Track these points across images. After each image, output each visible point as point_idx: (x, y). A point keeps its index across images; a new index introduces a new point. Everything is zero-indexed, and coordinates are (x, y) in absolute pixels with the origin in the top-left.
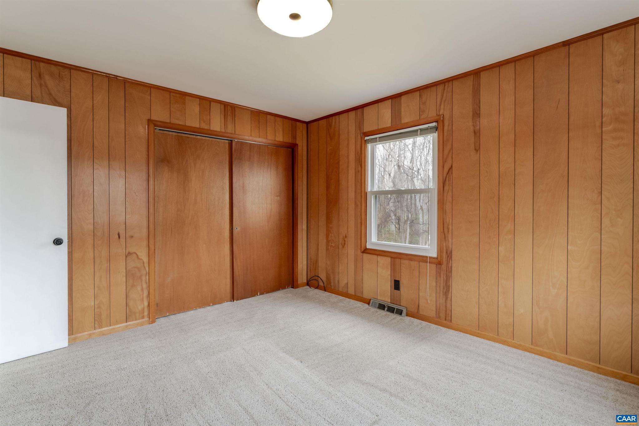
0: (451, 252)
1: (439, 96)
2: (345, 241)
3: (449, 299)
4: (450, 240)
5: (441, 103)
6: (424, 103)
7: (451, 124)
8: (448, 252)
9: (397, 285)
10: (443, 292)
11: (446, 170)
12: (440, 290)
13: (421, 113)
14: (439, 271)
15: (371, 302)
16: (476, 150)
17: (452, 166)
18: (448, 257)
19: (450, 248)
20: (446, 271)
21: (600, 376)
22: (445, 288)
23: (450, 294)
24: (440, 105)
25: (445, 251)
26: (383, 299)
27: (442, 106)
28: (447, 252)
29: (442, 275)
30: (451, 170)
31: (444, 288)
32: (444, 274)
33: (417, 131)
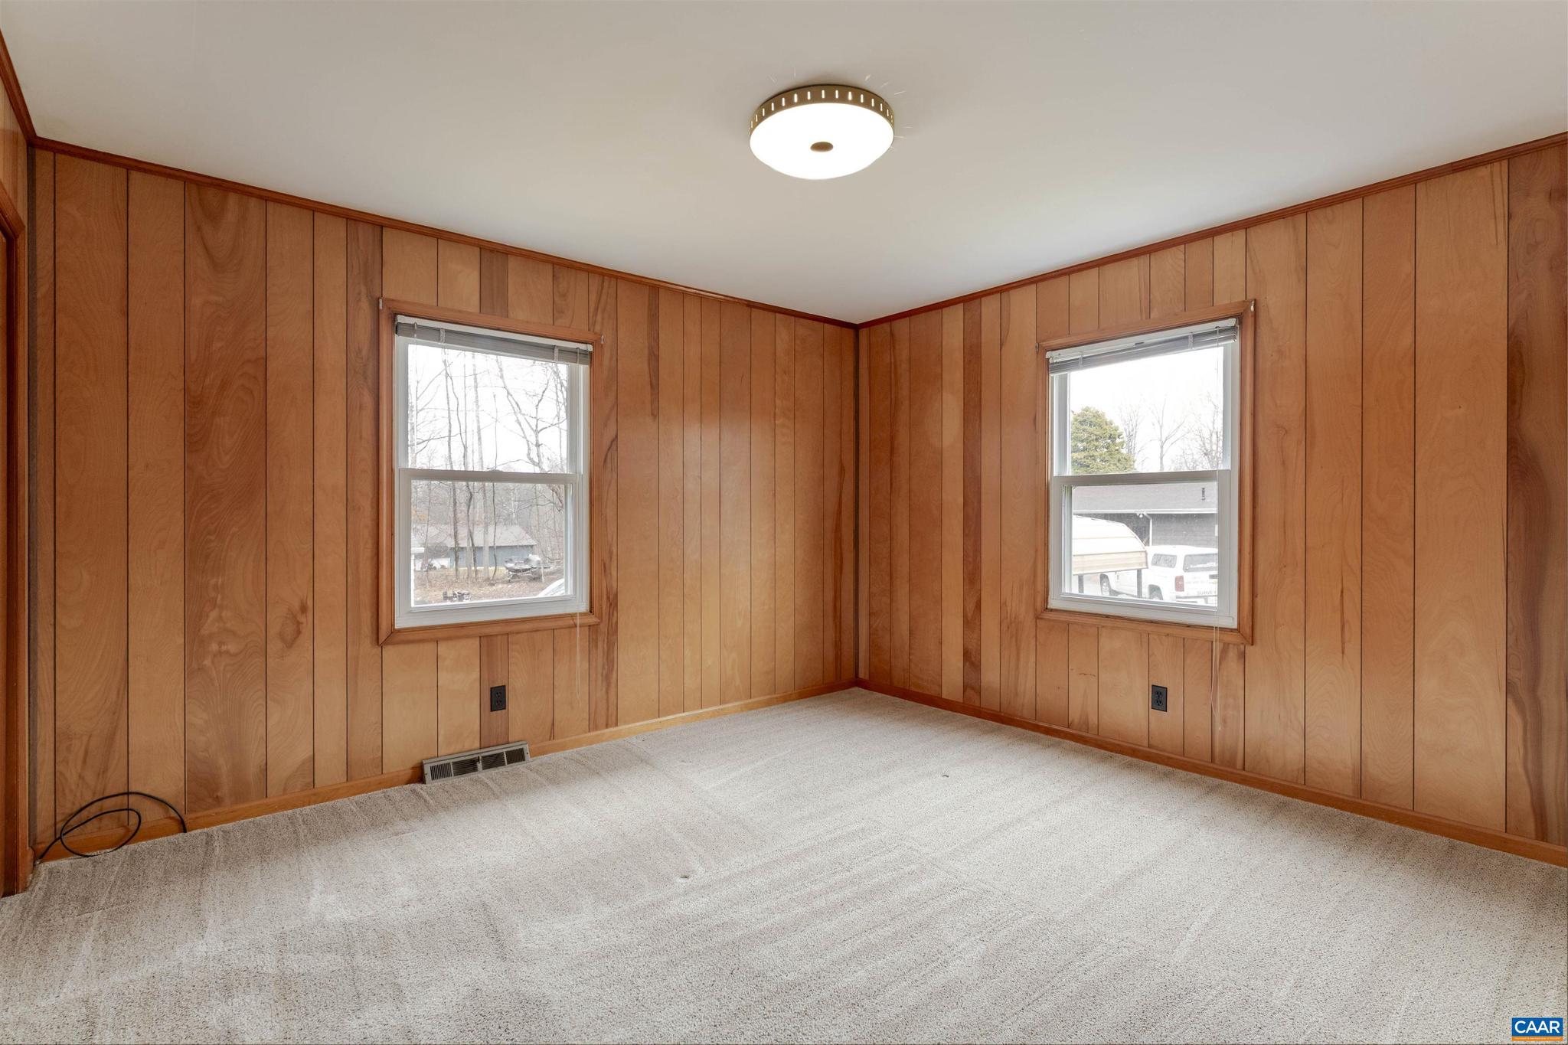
0: (616, 595)
1: (593, 297)
2: (299, 623)
3: (613, 685)
4: (614, 573)
5: (597, 309)
6: (564, 296)
7: (615, 359)
8: (611, 597)
9: (498, 699)
10: (602, 676)
11: (606, 442)
12: (596, 674)
13: (556, 314)
14: (594, 637)
15: (427, 770)
16: (652, 414)
17: (617, 436)
18: (611, 605)
19: (615, 589)
20: (608, 633)
21: (772, 707)
22: (606, 667)
23: (614, 675)
24: (596, 314)
25: (605, 597)
26: (459, 748)
27: (599, 318)
28: (608, 598)
29: (600, 644)
30: (615, 443)
31: (603, 668)
32: (604, 641)
33: (553, 347)
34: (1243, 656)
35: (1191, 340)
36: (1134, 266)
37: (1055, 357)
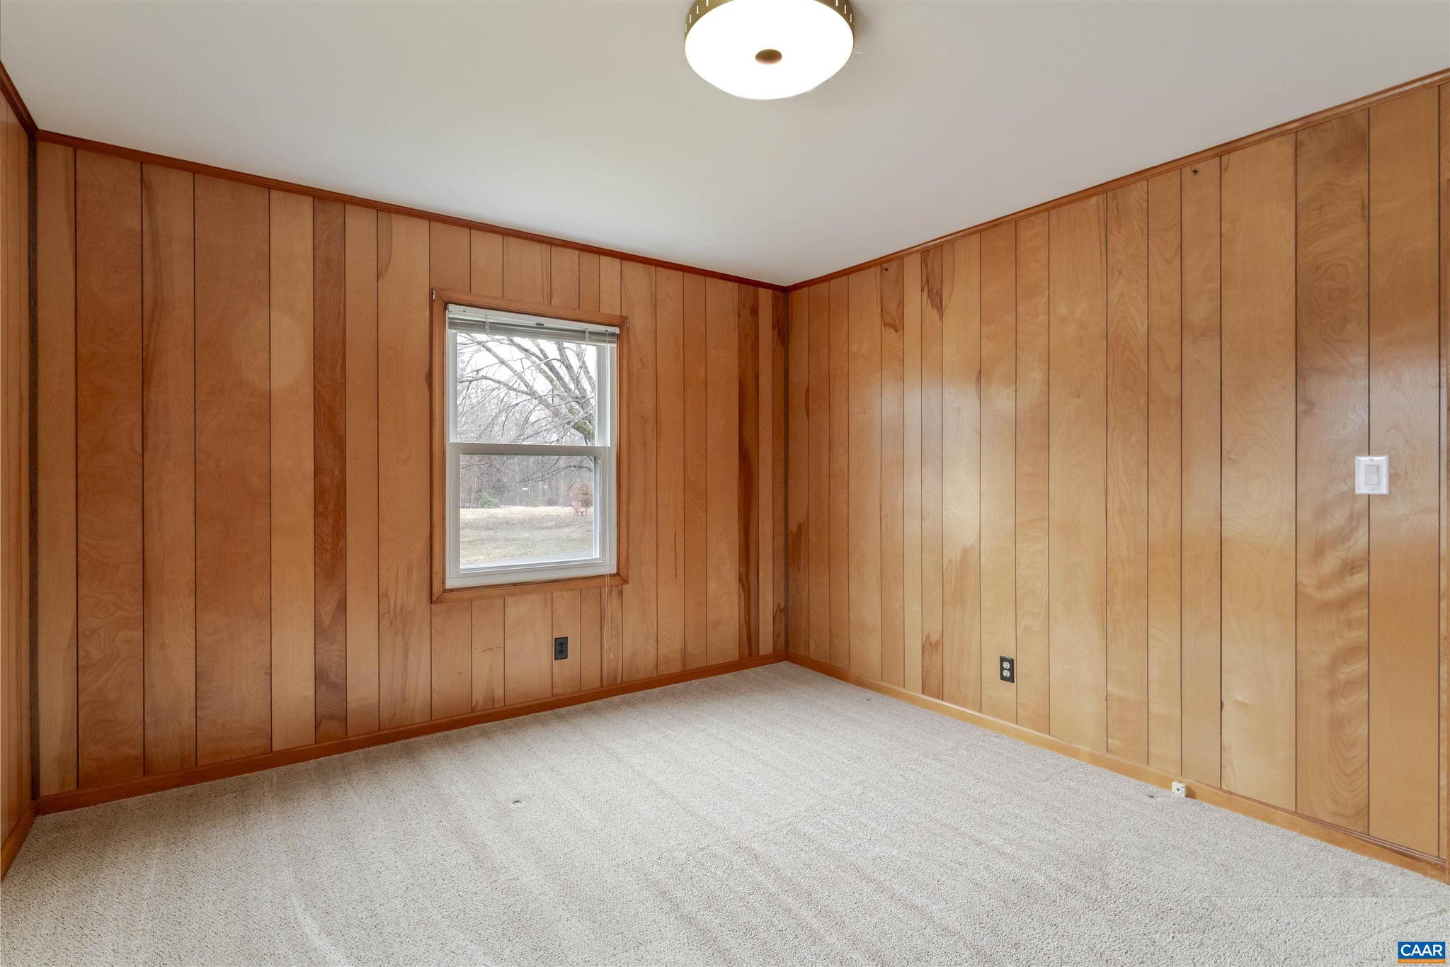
34: (621, 593)
35: (587, 335)
36: (538, 250)
37: (455, 312)
